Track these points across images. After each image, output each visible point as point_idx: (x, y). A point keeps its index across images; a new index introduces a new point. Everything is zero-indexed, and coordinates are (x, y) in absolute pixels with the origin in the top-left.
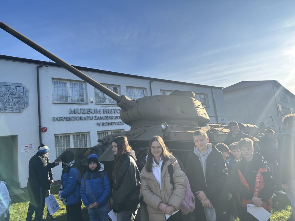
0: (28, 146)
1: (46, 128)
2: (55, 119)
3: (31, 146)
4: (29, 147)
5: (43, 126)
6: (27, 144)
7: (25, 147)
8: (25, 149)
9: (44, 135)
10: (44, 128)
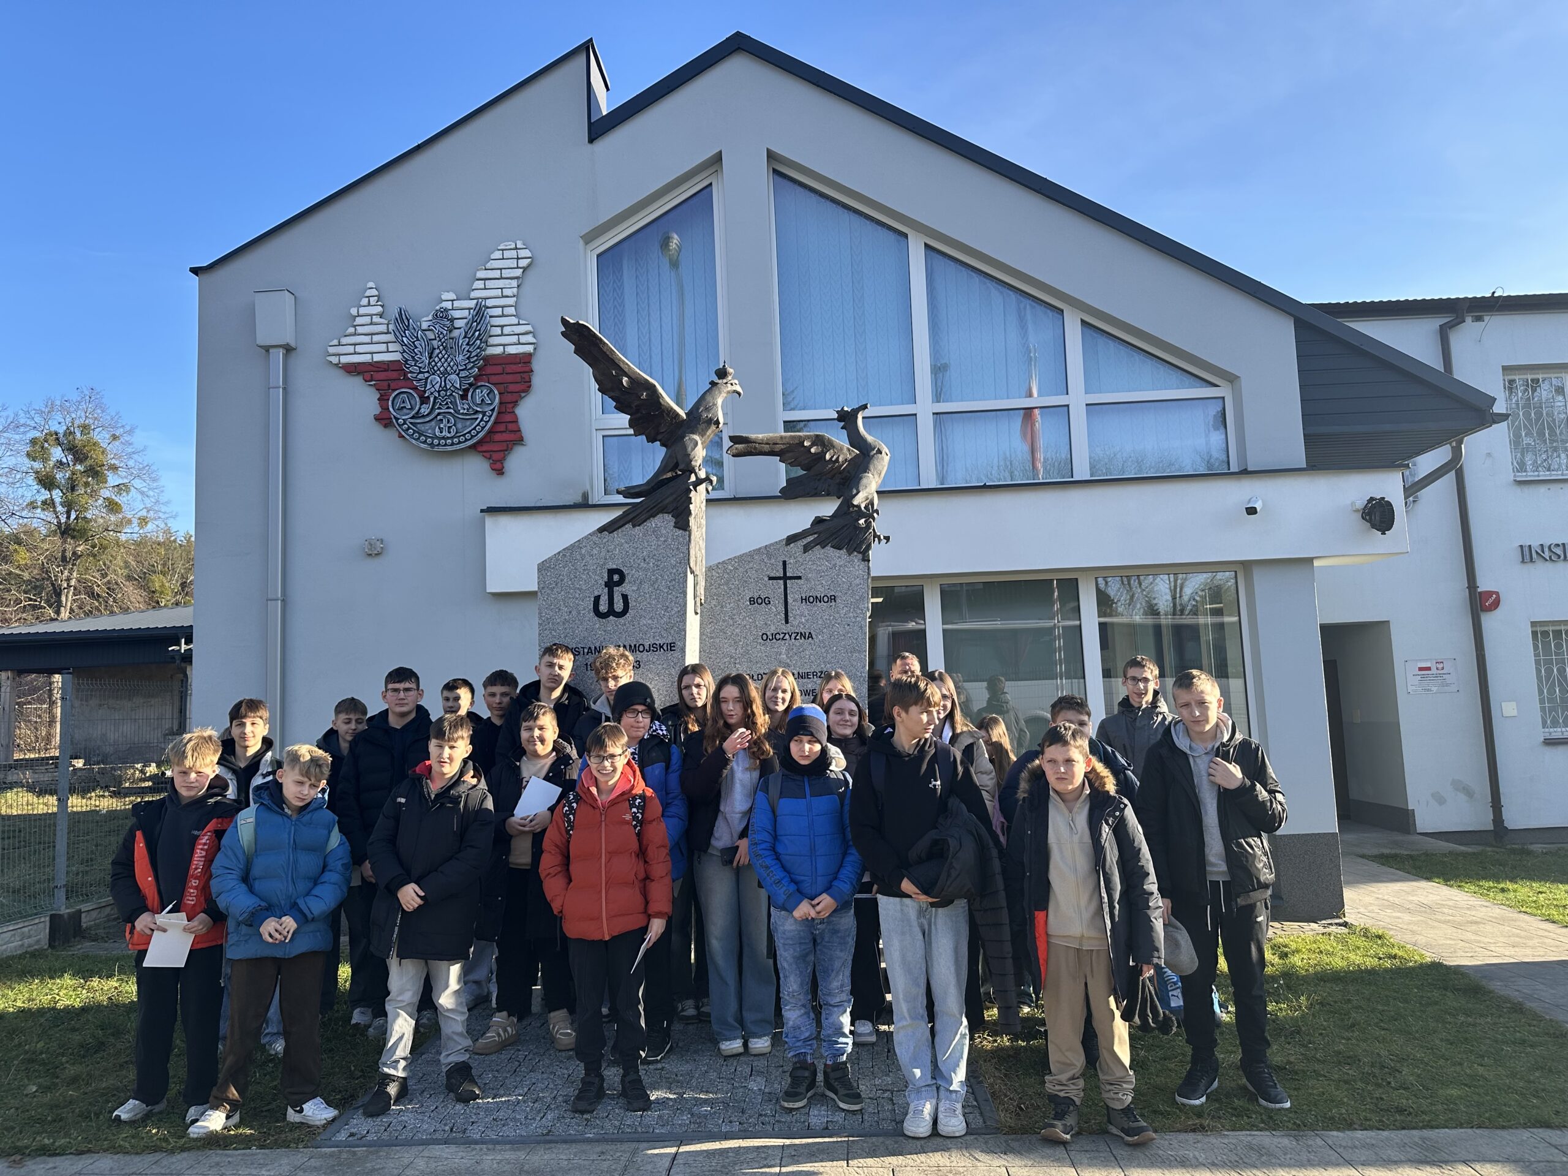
0: (1429, 669)
1: (1497, 593)
2: (1528, 555)
3: (1443, 668)
4: (1434, 671)
5: (1484, 585)
6: (1427, 660)
7: (1421, 669)
8: (1419, 678)
9: (1489, 621)
10: (1490, 594)
